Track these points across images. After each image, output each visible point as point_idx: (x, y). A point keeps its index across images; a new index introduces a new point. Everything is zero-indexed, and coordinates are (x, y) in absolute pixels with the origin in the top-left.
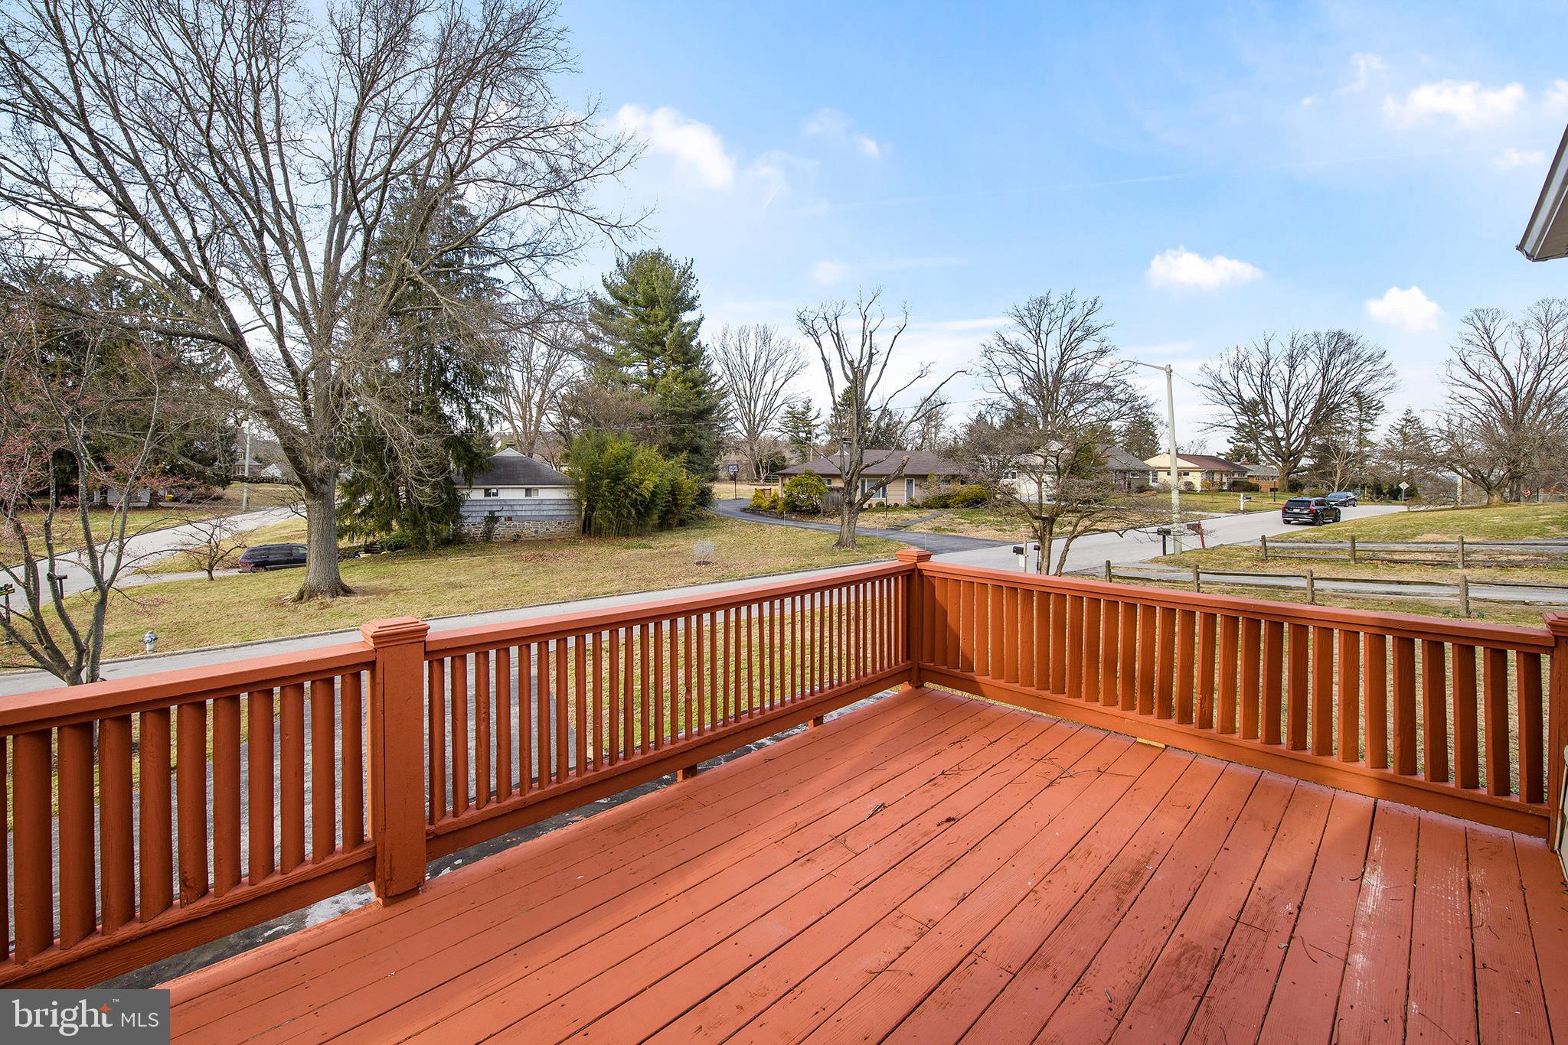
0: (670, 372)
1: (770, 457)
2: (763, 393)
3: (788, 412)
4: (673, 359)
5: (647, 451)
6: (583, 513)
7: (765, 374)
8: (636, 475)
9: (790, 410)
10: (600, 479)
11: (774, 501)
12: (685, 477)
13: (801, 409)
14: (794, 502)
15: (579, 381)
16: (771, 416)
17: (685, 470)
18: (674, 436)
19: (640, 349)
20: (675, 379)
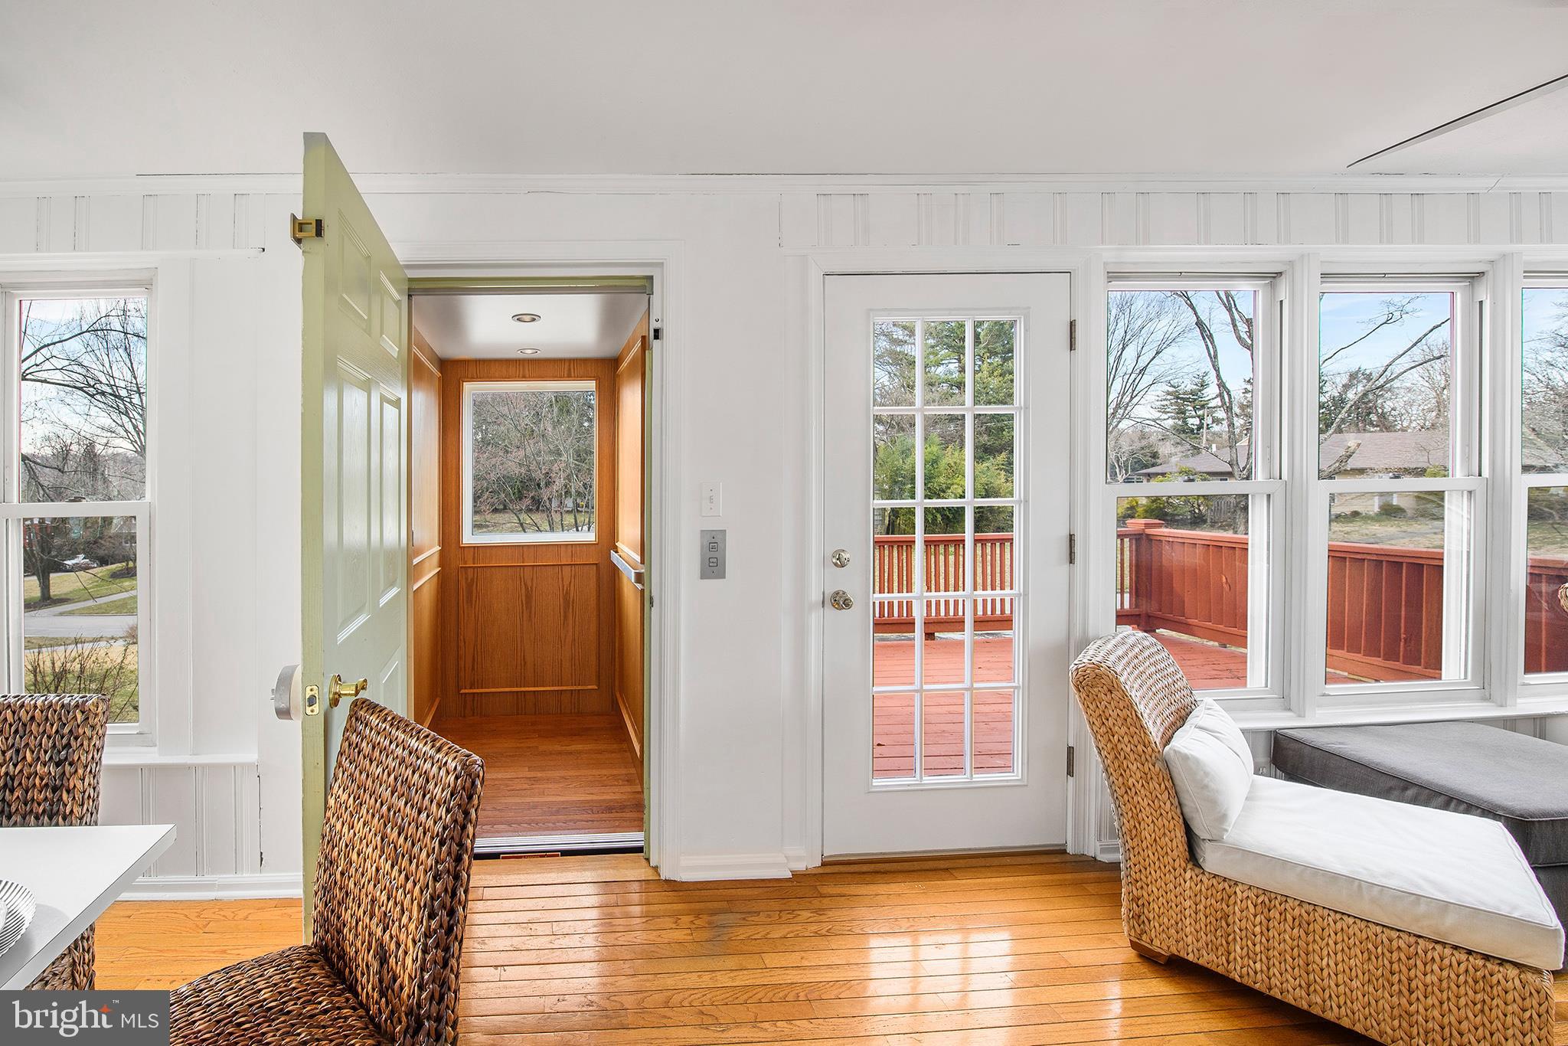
0: (985, 366)
1: (1133, 453)
2: (1121, 372)
3: (1169, 393)
4: (989, 351)
5: (956, 454)
6: (887, 519)
7: (1123, 349)
8: (942, 480)
9: (1171, 389)
10: (904, 484)
11: (1132, 508)
12: (1003, 480)
13: (1190, 387)
14: (1161, 509)
15: (884, 386)
16: (1135, 401)
17: (1003, 473)
18: (989, 435)
19: (949, 347)
20: (991, 374)
